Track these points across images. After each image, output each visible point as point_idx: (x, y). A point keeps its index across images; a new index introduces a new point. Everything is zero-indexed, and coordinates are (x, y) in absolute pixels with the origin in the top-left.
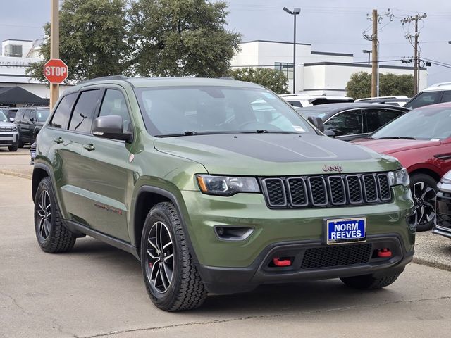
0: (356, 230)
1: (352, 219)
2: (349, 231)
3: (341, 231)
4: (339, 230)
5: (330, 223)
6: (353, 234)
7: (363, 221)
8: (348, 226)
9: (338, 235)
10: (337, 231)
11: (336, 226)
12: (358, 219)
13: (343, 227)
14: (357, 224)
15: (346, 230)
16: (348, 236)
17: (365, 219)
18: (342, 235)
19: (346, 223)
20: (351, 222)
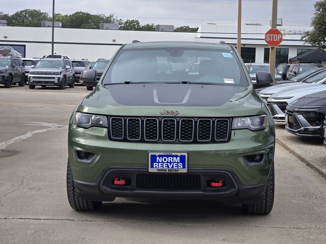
0: (178, 163)
1: (173, 154)
2: (170, 163)
3: (162, 162)
4: (161, 161)
5: (151, 155)
6: (174, 166)
7: (185, 156)
8: (170, 159)
9: (160, 165)
10: (159, 162)
11: (158, 158)
12: (179, 154)
13: (165, 160)
14: (178, 158)
15: (168, 162)
16: (170, 167)
17: (186, 155)
18: (164, 165)
19: (168, 156)
20: (173, 156)
